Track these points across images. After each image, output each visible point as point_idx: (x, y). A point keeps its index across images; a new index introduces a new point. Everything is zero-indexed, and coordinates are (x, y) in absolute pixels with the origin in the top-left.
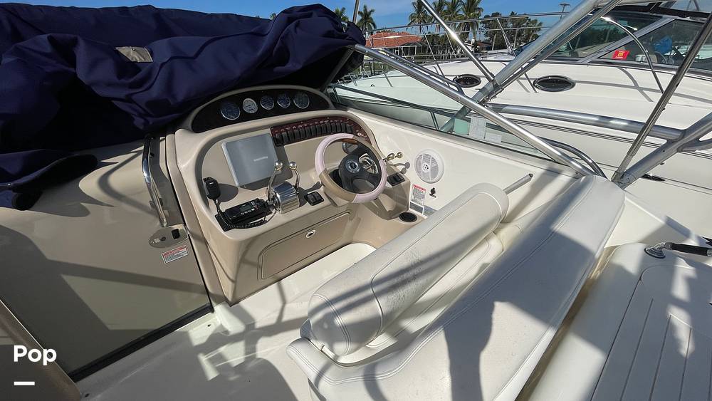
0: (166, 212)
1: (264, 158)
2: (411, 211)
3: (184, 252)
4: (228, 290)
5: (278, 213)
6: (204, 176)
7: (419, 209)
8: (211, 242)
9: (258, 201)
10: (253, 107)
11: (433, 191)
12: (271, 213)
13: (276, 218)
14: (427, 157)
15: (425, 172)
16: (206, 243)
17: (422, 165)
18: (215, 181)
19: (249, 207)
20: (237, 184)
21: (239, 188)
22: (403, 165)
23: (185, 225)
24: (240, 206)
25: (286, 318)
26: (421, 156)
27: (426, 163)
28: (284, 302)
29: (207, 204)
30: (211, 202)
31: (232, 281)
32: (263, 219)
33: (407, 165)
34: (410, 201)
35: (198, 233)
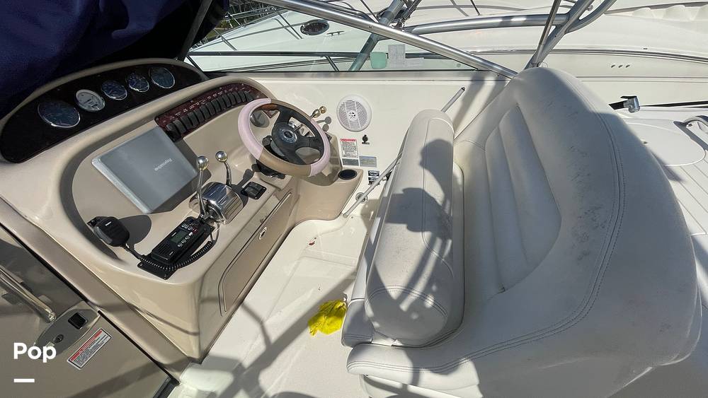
0: (43, 298)
1: (167, 162)
2: (346, 167)
3: (103, 338)
4: (190, 347)
5: (221, 225)
6: (87, 219)
7: (354, 162)
8: (142, 303)
9: (190, 220)
10: (95, 101)
11: (365, 139)
12: (213, 228)
13: (224, 232)
14: (350, 104)
15: (353, 120)
16: (132, 308)
17: (348, 114)
18: (112, 219)
19: (182, 234)
20: (145, 210)
21: (150, 216)
22: (323, 121)
23: (86, 300)
24: (169, 237)
25: (274, 336)
26: (343, 105)
27: (352, 111)
28: (261, 322)
29: (113, 256)
30: (120, 251)
31: (194, 334)
32: (209, 239)
33: (328, 120)
34: (341, 158)
35: (113, 301)
